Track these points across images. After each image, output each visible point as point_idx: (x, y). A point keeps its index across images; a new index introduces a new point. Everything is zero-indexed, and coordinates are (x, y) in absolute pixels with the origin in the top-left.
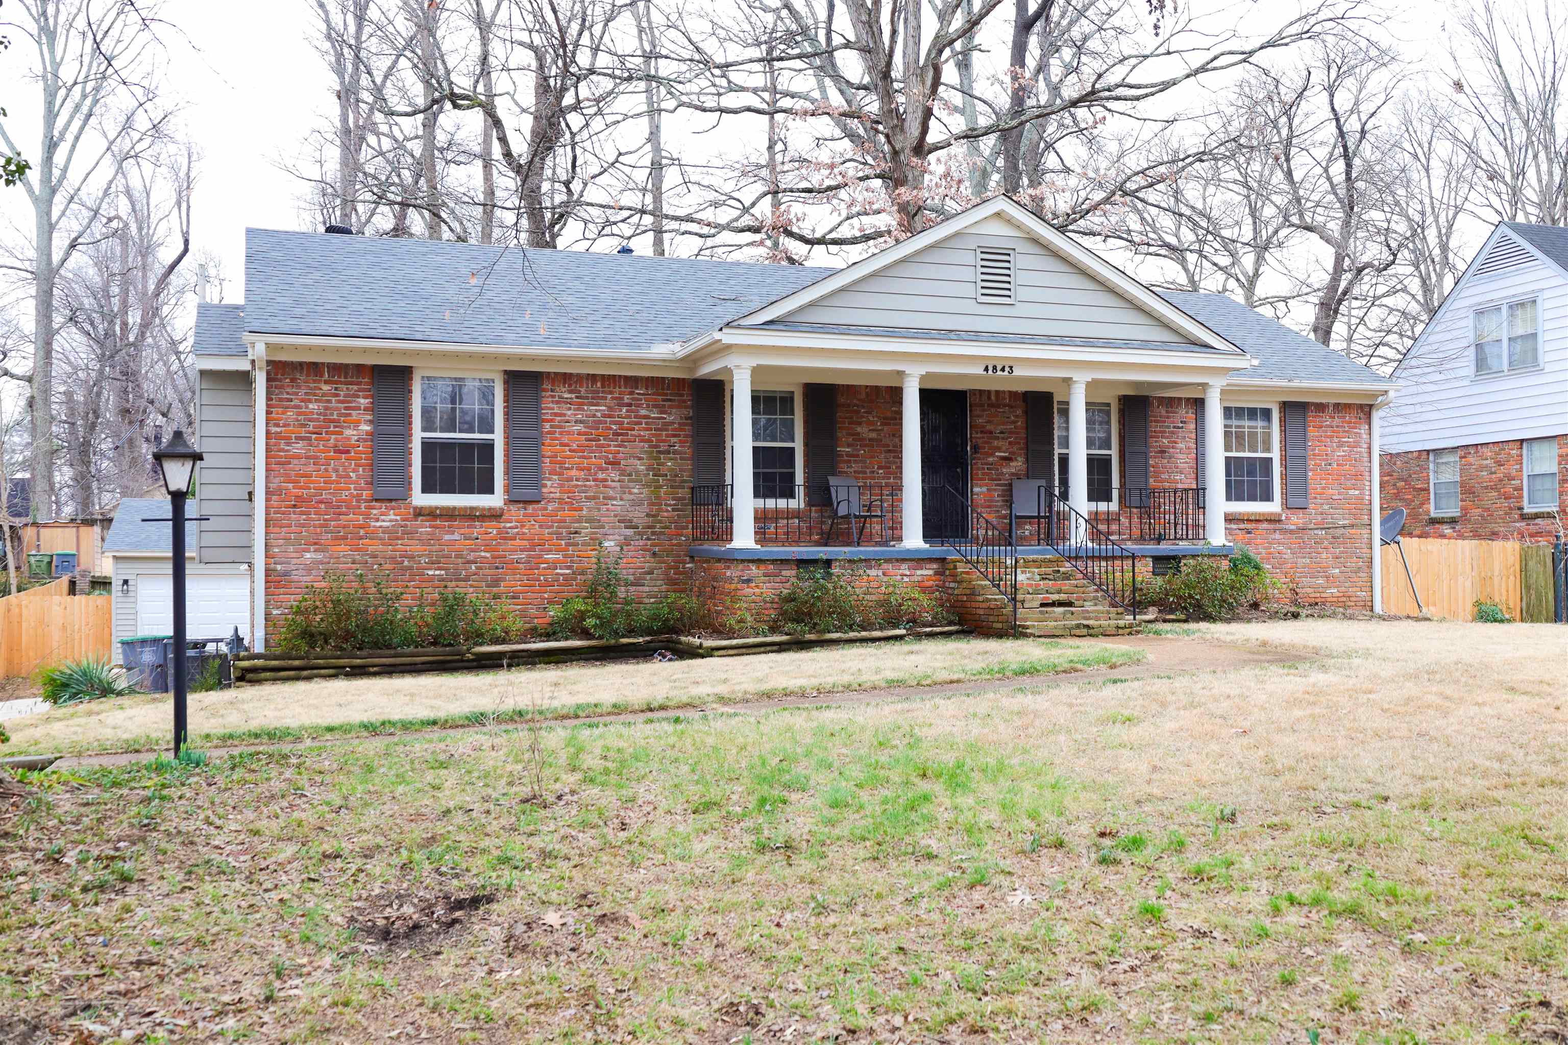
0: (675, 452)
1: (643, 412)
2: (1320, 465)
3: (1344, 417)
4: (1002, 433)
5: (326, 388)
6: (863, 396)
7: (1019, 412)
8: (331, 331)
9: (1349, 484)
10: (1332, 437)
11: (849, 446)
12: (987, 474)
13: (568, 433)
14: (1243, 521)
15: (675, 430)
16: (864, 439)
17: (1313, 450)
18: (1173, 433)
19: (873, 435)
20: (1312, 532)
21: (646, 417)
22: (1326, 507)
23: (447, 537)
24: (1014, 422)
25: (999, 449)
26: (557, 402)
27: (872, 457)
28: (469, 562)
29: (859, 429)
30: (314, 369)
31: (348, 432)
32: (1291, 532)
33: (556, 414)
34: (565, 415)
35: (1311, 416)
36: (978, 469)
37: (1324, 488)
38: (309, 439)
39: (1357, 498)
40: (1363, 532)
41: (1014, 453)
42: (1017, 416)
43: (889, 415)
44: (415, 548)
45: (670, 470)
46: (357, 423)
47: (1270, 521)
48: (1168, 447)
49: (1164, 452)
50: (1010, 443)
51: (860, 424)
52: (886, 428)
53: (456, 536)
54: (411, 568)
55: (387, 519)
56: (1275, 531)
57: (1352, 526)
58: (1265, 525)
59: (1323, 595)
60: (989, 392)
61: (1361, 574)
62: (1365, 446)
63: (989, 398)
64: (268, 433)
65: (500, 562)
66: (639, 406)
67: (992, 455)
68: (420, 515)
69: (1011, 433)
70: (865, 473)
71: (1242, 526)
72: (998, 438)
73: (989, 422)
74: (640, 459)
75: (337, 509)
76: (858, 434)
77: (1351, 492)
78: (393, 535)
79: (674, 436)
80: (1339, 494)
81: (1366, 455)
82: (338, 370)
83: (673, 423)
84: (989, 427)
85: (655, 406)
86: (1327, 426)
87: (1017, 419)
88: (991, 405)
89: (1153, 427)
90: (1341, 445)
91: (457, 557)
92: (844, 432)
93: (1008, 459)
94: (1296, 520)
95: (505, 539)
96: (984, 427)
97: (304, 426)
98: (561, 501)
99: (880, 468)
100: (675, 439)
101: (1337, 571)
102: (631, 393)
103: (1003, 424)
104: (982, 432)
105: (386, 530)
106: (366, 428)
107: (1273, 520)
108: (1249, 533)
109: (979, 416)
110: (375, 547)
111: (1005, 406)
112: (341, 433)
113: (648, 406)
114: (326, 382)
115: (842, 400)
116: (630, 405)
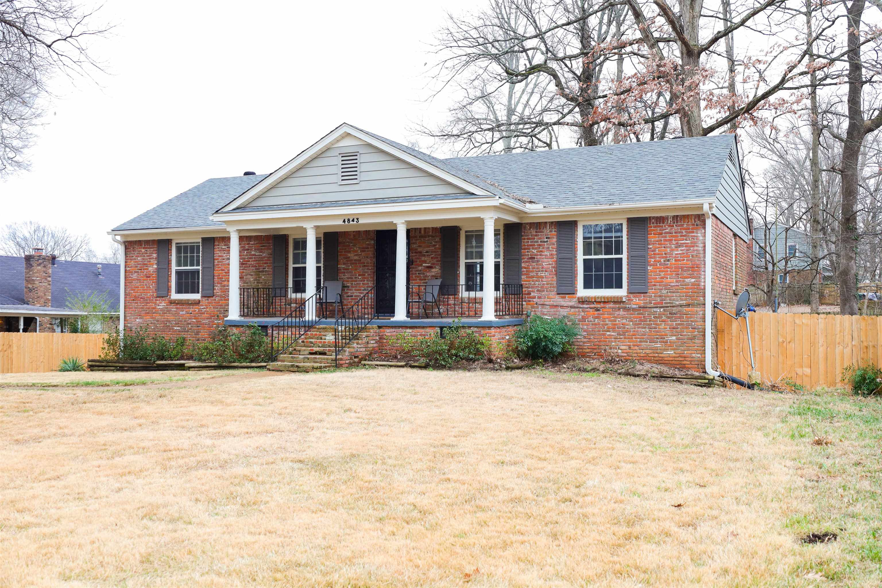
0: (266, 271)
1: (253, 253)
2: (660, 261)
3: (682, 225)
4: (427, 252)
5: (143, 250)
6: (352, 237)
7: (437, 239)
8: (150, 227)
9: (685, 274)
10: (671, 240)
11: (344, 264)
12: (418, 277)
13: (224, 264)
14: (593, 303)
15: (266, 260)
16: (352, 260)
17: (654, 251)
18: (540, 245)
19: (356, 258)
20: (653, 310)
21: (253, 255)
22: (664, 292)
23: (181, 313)
24: (434, 246)
25: (425, 262)
26: (220, 251)
27: (356, 270)
28: (188, 324)
29: (349, 255)
30: (139, 243)
31: (150, 269)
32: (634, 309)
33: (220, 256)
34: (222, 256)
35: (652, 227)
36: (413, 274)
37: (662, 278)
38: (138, 272)
39: (693, 284)
40: (698, 309)
41: (433, 264)
42: (436, 242)
43: (364, 246)
44: (171, 318)
45: (264, 280)
46: (153, 264)
47: (615, 302)
48: (537, 255)
49: (534, 258)
50: (432, 258)
51: (349, 252)
52: (363, 253)
53: (184, 313)
54: (169, 326)
55: (162, 305)
56: (619, 309)
57: (688, 305)
58: (612, 305)
59: (661, 355)
60: (420, 229)
61: (696, 341)
62: (701, 245)
63: (420, 232)
64: (126, 271)
65: (199, 324)
66: (251, 250)
67: (421, 265)
68: (171, 303)
69: (432, 252)
70: (352, 278)
71: (592, 306)
72: (424, 256)
73: (420, 246)
74: (251, 275)
75: (146, 301)
76: (349, 257)
77: (687, 280)
78: (165, 311)
79: (265, 263)
80: (677, 282)
81: (702, 252)
82: (147, 242)
83: (265, 257)
84: (419, 249)
85: (258, 249)
86: (666, 233)
87: (437, 244)
88: (421, 237)
89: (525, 242)
90: (678, 246)
91: (185, 321)
92: (342, 257)
93: (431, 267)
94: (637, 301)
95: (201, 313)
96: (416, 249)
97: (137, 267)
98: (221, 296)
99: (359, 275)
100: (265, 265)
101: (674, 338)
102: (248, 244)
103: (429, 247)
104: (416, 252)
105: (162, 310)
106: (155, 266)
107: (618, 301)
108: (598, 310)
109: (414, 243)
110: (158, 317)
111: (429, 236)
112: (148, 269)
113: (255, 249)
114: (144, 248)
115: (340, 240)
116: (248, 250)
